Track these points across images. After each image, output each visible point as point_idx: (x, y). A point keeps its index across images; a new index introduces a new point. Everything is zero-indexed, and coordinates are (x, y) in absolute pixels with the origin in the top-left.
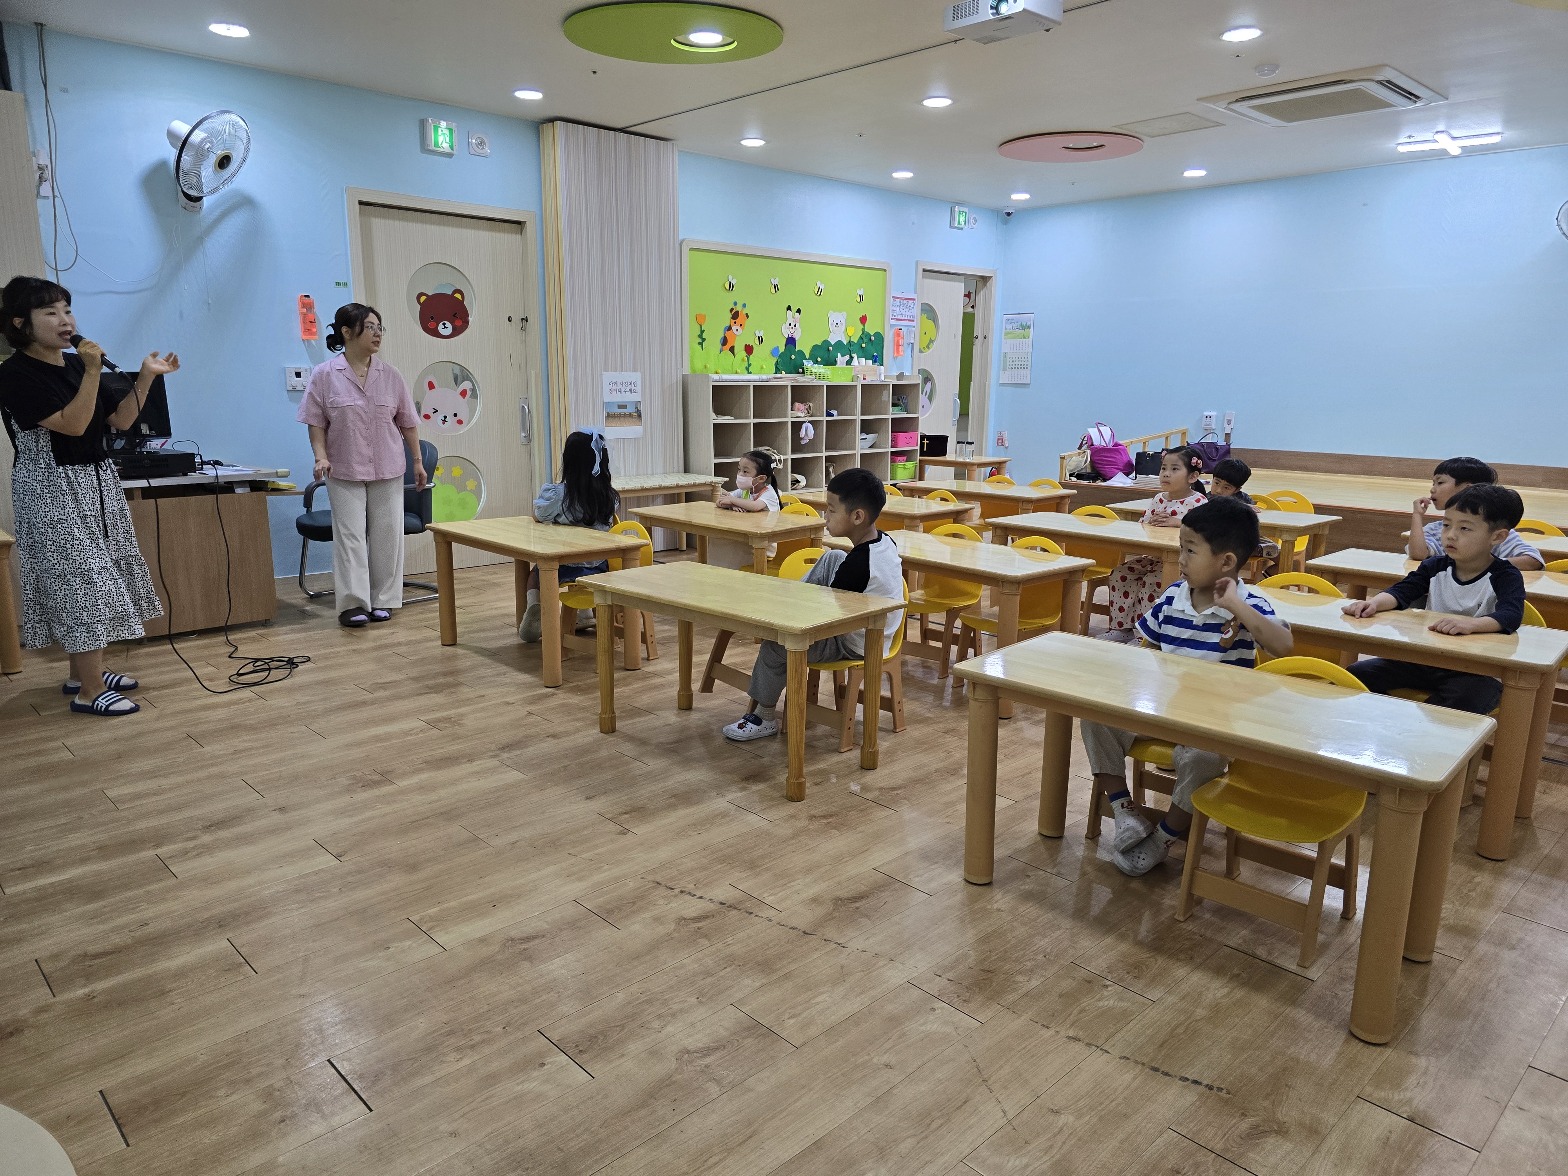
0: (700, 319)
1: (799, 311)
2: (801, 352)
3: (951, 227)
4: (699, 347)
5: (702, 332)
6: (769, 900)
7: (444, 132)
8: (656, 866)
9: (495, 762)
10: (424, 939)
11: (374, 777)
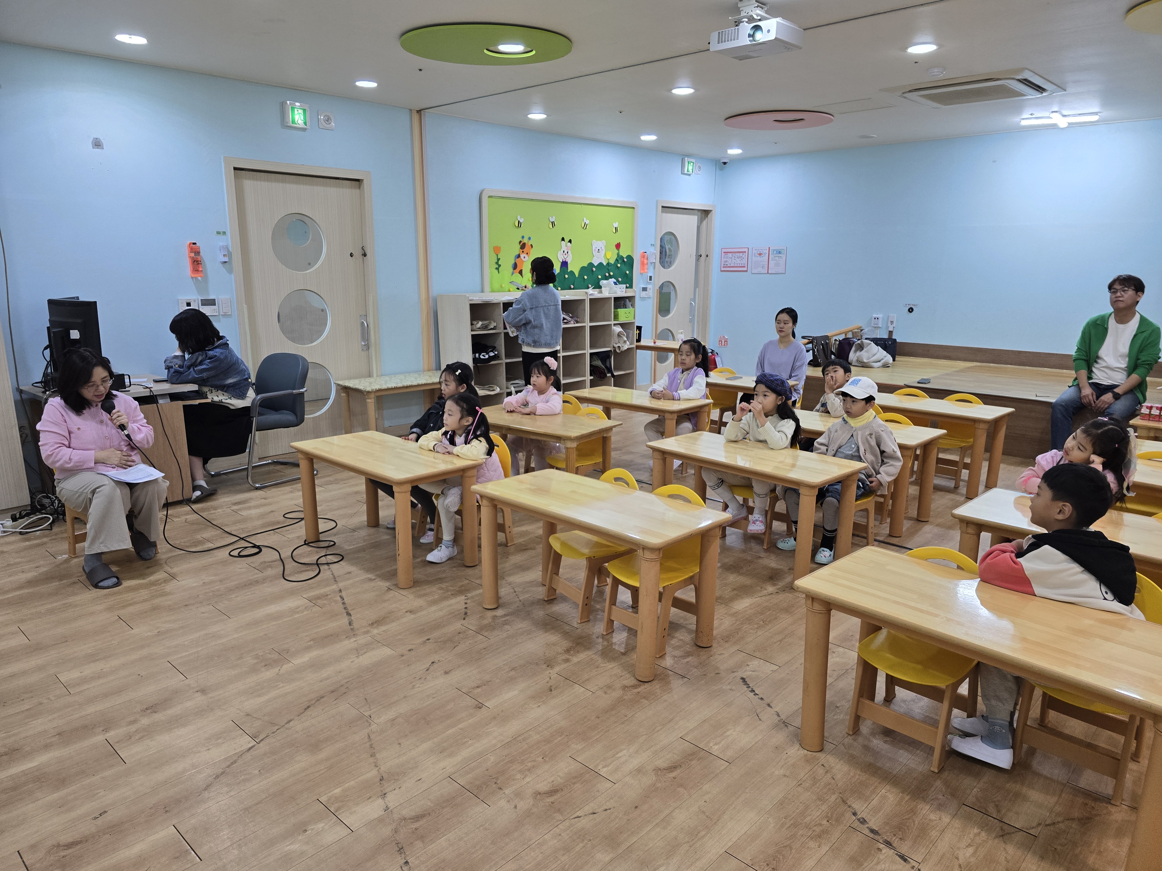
0: (497, 250)
1: (570, 241)
2: (572, 272)
3: (682, 173)
4: (496, 271)
5: (499, 259)
6: (603, 772)
7: (299, 112)
8: (509, 739)
9: (367, 638)
10: (332, 822)
11: (273, 656)
